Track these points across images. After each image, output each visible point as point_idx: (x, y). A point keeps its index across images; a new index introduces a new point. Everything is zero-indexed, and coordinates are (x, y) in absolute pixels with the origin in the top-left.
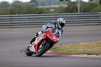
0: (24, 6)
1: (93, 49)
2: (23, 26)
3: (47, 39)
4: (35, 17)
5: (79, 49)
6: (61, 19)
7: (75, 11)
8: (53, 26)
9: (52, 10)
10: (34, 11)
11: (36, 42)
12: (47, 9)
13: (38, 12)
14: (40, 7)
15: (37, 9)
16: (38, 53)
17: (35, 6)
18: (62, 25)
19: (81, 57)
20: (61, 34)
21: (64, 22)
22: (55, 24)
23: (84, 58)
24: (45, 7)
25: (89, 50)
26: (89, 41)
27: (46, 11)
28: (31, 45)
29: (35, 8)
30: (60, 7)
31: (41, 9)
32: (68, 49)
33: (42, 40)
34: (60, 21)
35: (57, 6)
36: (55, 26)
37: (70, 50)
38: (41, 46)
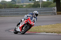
0: (7, 4)
1: (49, 29)
2: (7, 16)
3: (28, 24)
4: (14, 10)
5: (41, 29)
6: (36, 11)
7: (38, 7)
8: (31, 16)
9: (24, 6)
10: (14, 7)
11: (21, 25)
12: (22, 5)
13: (16, 7)
14: (17, 4)
15: (15, 5)
16: (22, 32)
17: (14, 4)
18: (37, 15)
19: (42, 34)
20: (36, 20)
21: (38, 13)
22: (32, 14)
23: (44, 34)
24: (20, 4)
25: (47, 30)
26: (47, 25)
27: (21, 6)
28: (17, 27)
29: (14, 5)
30: (29, 5)
31: (18, 5)
32: (34, 29)
33: (25, 24)
34: (35, 12)
35: (28, 4)
36: (32, 16)
37: (36, 30)
38: (24, 28)
